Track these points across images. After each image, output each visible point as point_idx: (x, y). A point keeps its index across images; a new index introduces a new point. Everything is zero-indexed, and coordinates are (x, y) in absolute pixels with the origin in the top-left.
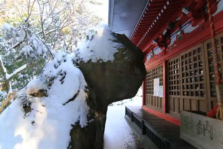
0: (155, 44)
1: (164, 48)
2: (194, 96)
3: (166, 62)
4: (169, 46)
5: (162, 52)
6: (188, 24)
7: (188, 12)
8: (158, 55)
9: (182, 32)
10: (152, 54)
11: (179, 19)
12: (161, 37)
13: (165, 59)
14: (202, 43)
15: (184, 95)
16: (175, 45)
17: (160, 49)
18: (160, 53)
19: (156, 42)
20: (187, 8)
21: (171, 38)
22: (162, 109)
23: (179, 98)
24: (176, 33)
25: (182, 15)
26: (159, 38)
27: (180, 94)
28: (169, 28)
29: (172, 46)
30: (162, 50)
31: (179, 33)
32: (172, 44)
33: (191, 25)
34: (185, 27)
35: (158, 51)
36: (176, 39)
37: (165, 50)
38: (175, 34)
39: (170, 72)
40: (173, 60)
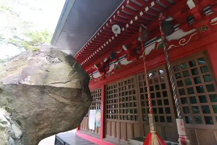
1: (104, 73)
2: (133, 120)
3: (105, 86)
4: (107, 72)
6: (124, 58)
7: (127, 49)
8: (97, 79)
9: (119, 63)
10: (91, 76)
11: (118, 52)
12: (102, 63)
13: (104, 84)
14: (135, 75)
15: (120, 119)
16: (113, 73)
17: (99, 73)
18: (99, 77)
19: (97, 67)
20: (126, 46)
21: (110, 66)
22: (98, 134)
23: (116, 122)
24: (114, 63)
26: (100, 64)
27: (117, 118)
28: (111, 58)
29: (111, 73)
30: (101, 75)
31: (116, 63)
32: (110, 70)
33: (126, 59)
34: (122, 59)
36: (115, 67)
37: (104, 75)
39: (108, 96)
40: (111, 86)
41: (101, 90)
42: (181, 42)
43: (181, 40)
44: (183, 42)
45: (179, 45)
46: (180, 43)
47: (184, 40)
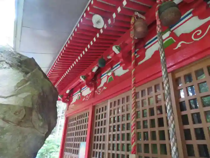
0: (83, 81)
1: (93, 89)
4: (98, 87)
5: (91, 93)
6: (119, 66)
8: (85, 97)
9: (113, 74)
10: (79, 93)
11: (110, 57)
12: (90, 74)
13: (93, 104)
16: (105, 88)
17: (89, 89)
18: (88, 95)
19: (84, 79)
20: (118, 47)
24: (107, 73)
25: (113, 53)
26: (89, 76)
28: (100, 66)
29: (102, 88)
30: (90, 92)
31: (110, 74)
32: (102, 85)
33: (121, 68)
34: (116, 68)
35: (87, 91)
36: (107, 80)
37: (94, 91)
38: (106, 75)
39: (97, 122)
40: (101, 107)
41: (89, 113)
42: (196, 36)
43: (195, 32)
44: (198, 34)
45: (193, 40)
46: (193, 38)
47: (199, 32)
